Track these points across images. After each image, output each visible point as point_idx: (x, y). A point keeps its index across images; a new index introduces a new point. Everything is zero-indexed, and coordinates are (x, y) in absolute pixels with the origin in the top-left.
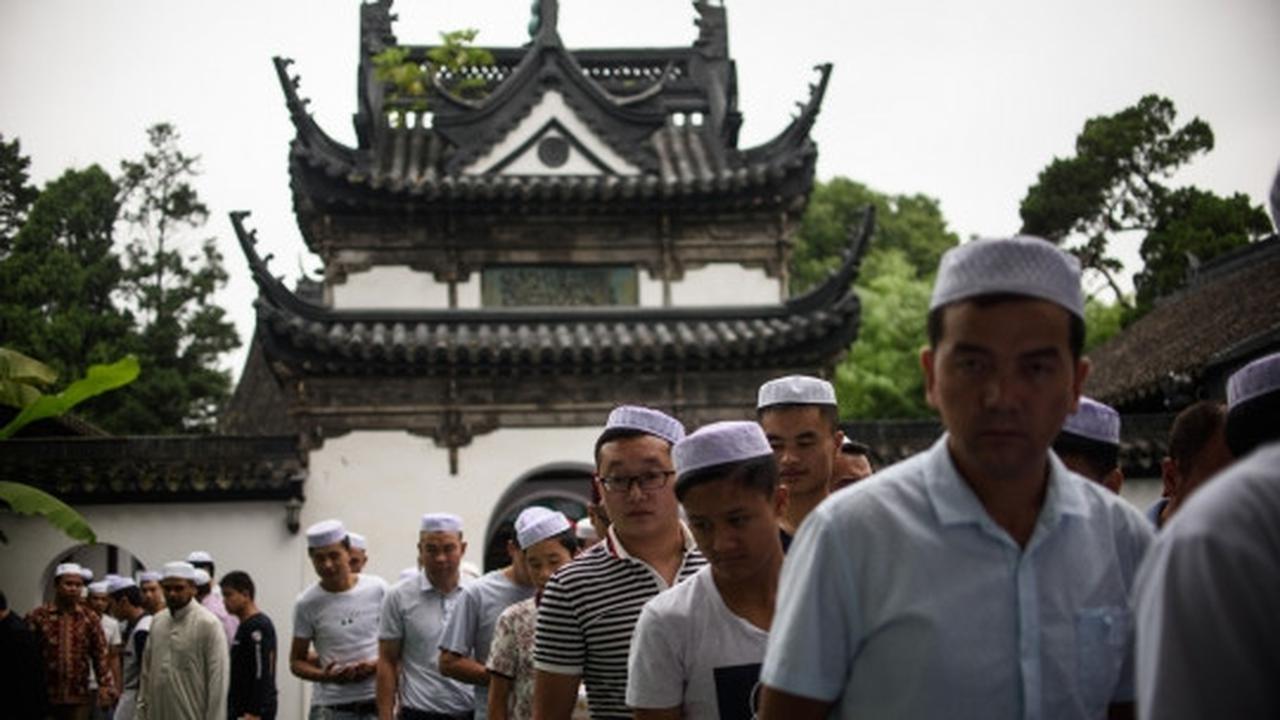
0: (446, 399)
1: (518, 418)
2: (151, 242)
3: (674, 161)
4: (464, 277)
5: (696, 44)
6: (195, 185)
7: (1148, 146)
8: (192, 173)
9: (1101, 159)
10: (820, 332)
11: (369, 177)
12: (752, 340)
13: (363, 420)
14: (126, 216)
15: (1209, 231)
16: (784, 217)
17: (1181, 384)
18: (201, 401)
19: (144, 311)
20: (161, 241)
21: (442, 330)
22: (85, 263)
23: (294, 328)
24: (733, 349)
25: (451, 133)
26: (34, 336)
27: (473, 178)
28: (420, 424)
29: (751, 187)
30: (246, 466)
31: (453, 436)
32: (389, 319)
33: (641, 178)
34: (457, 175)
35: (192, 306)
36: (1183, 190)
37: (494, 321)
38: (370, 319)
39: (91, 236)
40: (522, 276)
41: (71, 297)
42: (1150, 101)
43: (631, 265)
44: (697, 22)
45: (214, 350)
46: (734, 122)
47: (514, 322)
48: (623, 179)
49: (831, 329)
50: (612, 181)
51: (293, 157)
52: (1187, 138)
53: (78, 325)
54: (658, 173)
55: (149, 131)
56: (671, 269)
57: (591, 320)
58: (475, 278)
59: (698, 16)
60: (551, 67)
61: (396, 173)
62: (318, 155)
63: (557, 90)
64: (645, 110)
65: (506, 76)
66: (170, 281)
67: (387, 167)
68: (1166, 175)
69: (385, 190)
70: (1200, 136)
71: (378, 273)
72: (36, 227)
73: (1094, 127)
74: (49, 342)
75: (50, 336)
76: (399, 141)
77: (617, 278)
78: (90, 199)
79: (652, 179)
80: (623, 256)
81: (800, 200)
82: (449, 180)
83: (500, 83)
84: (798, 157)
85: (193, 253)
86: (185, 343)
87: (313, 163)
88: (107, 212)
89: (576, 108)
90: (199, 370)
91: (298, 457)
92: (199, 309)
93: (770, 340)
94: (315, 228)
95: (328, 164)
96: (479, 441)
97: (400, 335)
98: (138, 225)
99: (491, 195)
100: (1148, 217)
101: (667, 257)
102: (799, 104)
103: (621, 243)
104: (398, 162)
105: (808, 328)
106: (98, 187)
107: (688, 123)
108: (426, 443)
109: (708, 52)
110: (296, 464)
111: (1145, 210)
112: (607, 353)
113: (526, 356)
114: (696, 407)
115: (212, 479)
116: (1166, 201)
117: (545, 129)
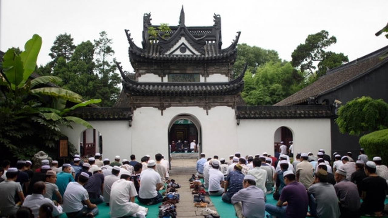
0: (161, 101)
1: (175, 104)
2: (102, 59)
3: (208, 52)
4: (165, 76)
5: (214, 25)
6: (111, 46)
7: (321, 42)
8: (110, 43)
9: (311, 44)
10: (236, 88)
11: (145, 55)
12: (222, 89)
13: (144, 104)
14: (96, 53)
15: (332, 62)
16: (230, 64)
17: (312, 99)
18: (114, 94)
19: (100, 74)
20: (104, 58)
21: (160, 87)
22: (87, 63)
23: (130, 86)
24: (218, 91)
25: (162, 46)
26: (76, 80)
27: (166, 55)
28: (155, 106)
29: (223, 58)
30: (121, 113)
31: (162, 108)
32: (149, 84)
33: (201, 55)
34: (163, 55)
35: (111, 73)
36: (329, 52)
37: (170, 85)
38: (145, 84)
39: (88, 57)
40: (176, 75)
41: (84, 71)
42: (323, 31)
43: (199, 74)
44: (214, 21)
45: (116, 83)
46: (220, 44)
47: (174, 85)
48: (197, 55)
49: (238, 88)
50: (195, 56)
51: (129, 51)
52: (330, 40)
53: (86, 77)
54: (204, 55)
55: (100, 33)
56: (207, 75)
57: (190, 85)
58: (167, 76)
59: (214, 19)
60: (183, 32)
61: (150, 55)
62: (135, 50)
63: (184, 37)
64: (202, 41)
65: (174, 33)
66: (106, 67)
67: (149, 53)
68: (325, 49)
69: (148, 58)
70: (334, 40)
71: (147, 75)
72: (76, 55)
73: (310, 36)
74: (79, 81)
75: (80, 80)
76: (152, 47)
77: (195, 76)
78: (87, 49)
79: (203, 56)
80: (197, 72)
81: (233, 61)
82: (161, 56)
83: (173, 34)
84: (233, 52)
85: (111, 61)
86: (110, 81)
87: (134, 52)
88: (92, 52)
89: (188, 41)
90: (113, 87)
91: (131, 111)
92: (113, 74)
93: (226, 90)
94: (134, 65)
95: (137, 52)
96: (167, 109)
97: (151, 88)
98: (99, 55)
99: (170, 59)
100: (320, 58)
101: (205, 72)
102: (233, 40)
103: (196, 69)
104: (151, 51)
105: (233, 87)
106: (89, 46)
107: (212, 43)
108: (157, 109)
109: (217, 27)
110: (131, 113)
111: (320, 56)
112: (193, 92)
113: (176, 93)
114: (210, 103)
115: (114, 116)
116: (325, 54)
117: (181, 45)
